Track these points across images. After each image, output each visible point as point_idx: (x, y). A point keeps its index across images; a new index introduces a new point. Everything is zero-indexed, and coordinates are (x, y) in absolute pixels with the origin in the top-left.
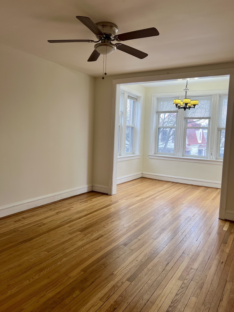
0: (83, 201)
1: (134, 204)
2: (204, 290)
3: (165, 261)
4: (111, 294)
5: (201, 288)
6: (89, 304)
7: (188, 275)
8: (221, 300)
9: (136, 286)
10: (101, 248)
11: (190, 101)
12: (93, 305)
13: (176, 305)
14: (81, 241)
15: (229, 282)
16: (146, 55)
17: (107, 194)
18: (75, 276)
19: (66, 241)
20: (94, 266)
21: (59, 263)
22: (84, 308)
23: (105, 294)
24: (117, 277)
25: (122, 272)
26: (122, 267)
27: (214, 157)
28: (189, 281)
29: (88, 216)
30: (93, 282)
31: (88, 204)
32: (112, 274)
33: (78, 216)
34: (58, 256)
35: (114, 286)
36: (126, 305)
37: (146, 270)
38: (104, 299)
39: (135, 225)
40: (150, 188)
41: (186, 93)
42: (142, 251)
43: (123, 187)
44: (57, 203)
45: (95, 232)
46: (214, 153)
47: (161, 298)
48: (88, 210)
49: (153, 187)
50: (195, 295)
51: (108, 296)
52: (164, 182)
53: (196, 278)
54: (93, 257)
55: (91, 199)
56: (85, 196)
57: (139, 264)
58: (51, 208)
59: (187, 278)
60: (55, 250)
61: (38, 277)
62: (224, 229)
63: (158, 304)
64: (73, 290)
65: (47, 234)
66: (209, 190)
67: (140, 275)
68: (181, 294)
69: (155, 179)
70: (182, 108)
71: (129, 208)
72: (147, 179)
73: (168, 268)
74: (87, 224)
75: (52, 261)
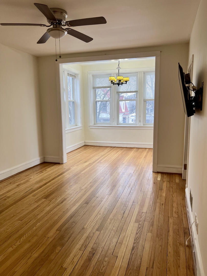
0: (38, 172)
1: (85, 169)
2: (155, 226)
3: (122, 211)
4: (87, 244)
5: (152, 225)
6: (72, 255)
7: (141, 218)
8: (169, 231)
9: (105, 233)
10: (67, 209)
11: (122, 78)
12: (75, 255)
13: (138, 241)
14: (48, 206)
15: (171, 217)
16: (92, 39)
17: (59, 164)
18: (53, 236)
19: (35, 208)
20: (66, 225)
21: (35, 228)
22: (69, 259)
23: (82, 245)
24: (88, 230)
25: (91, 225)
26: (90, 221)
27: (142, 124)
28: (143, 222)
29: (48, 184)
30: (69, 238)
31: (44, 174)
32: (83, 228)
33: (38, 185)
34: (32, 223)
35: (88, 237)
36: (101, 250)
37: (109, 220)
38: (83, 249)
39: (90, 186)
40: (94, 154)
41: (119, 71)
42: (102, 206)
43: (70, 156)
44: (14, 177)
45: (59, 197)
46: (142, 120)
47: (126, 238)
48: (46, 179)
49: (96, 152)
50: (150, 231)
51: (85, 246)
52: (104, 148)
53: (147, 219)
54: (63, 217)
55: (46, 169)
56: (39, 167)
57: (102, 217)
58: (11, 182)
59: (141, 220)
60: (27, 218)
61: (20, 243)
62: (158, 179)
63: (125, 244)
64: (54, 247)
65: (14, 205)
66: (140, 150)
67: (105, 225)
68: (140, 232)
69: (96, 145)
70: (116, 84)
71: (82, 173)
72: (90, 146)
73: (126, 215)
74: (49, 191)
75: (27, 227)
